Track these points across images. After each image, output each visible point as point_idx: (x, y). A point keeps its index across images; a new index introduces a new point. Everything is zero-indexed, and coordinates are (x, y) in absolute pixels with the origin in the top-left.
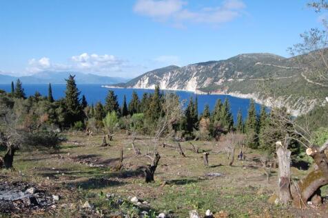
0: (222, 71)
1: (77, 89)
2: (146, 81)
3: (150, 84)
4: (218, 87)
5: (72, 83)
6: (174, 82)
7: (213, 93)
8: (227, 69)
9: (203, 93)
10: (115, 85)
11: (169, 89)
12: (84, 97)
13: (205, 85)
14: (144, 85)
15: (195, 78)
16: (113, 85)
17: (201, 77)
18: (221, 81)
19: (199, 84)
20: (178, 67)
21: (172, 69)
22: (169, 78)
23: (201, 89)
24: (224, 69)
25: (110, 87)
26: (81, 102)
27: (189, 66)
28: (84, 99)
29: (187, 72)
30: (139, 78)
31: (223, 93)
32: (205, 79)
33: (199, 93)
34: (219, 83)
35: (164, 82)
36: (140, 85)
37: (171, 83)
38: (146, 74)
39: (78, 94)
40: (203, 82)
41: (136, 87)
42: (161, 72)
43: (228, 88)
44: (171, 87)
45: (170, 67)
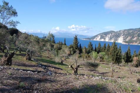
0: (136, 33)
1: (78, 41)
2: (99, 37)
3: (101, 38)
4: (134, 41)
5: (76, 39)
6: (112, 38)
7: (131, 44)
8: (139, 33)
9: (126, 44)
10: (86, 39)
11: (110, 41)
12: (80, 44)
13: (127, 40)
14: (98, 39)
15: (123, 36)
16: (85, 39)
17: (125, 36)
18: (135, 38)
19: (124, 39)
20: (114, 31)
21: (111, 32)
22: (110, 36)
23: (125, 42)
24: (137, 33)
25: (83, 39)
26: (79, 46)
27: (120, 31)
28: (80, 45)
29: (119, 34)
30: (96, 36)
31: (136, 44)
32: (127, 37)
33: (124, 43)
34: (135, 39)
35: (108, 38)
36: (97, 39)
37: (111, 39)
38: (99, 34)
39: (78, 43)
40: (126, 39)
41: (95, 40)
42: (106, 34)
43: (139, 41)
44: (111, 40)
45: (111, 31)
